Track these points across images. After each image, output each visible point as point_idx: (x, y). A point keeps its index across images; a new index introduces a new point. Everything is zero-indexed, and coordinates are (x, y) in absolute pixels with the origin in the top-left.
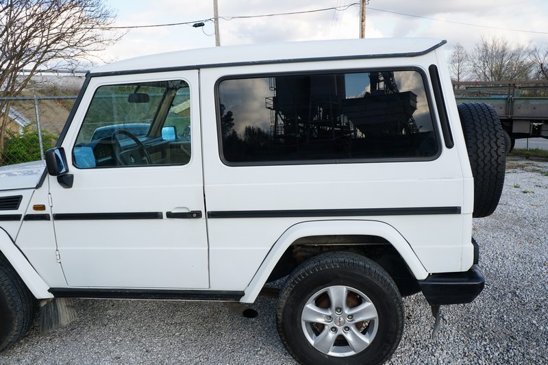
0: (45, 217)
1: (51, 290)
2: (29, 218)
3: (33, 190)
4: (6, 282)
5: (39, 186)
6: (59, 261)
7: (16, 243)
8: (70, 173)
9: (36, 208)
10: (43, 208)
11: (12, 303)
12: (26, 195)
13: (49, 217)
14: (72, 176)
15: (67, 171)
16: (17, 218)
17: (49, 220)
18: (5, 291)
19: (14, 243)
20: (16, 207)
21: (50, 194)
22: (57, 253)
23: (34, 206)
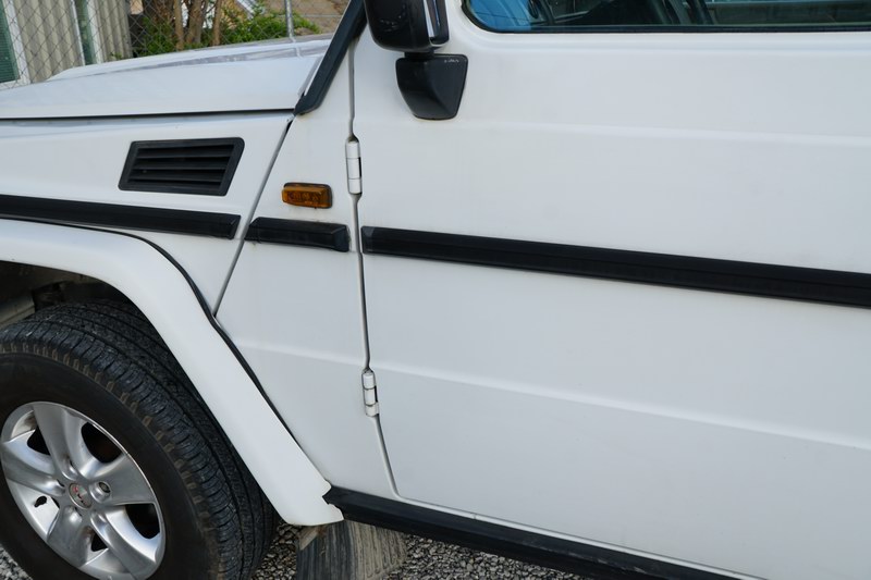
0: (330, 238)
1: (333, 498)
2: (266, 231)
3: (283, 120)
4: (188, 447)
5: (310, 102)
6: (372, 411)
7: (221, 318)
8: (449, 49)
9: (297, 194)
10: (320, 196)
11: (207, 514)
12: (257, 137)
13: (346, 239)
14: (461, 63)
15: (443, 37)
16: (220, 226)
17: (346, 249)
18: (184, 476)
19: (211, 315)
20: (219, 184)
21: (353, 138)
22: (368, 378)
23: (286, 185)
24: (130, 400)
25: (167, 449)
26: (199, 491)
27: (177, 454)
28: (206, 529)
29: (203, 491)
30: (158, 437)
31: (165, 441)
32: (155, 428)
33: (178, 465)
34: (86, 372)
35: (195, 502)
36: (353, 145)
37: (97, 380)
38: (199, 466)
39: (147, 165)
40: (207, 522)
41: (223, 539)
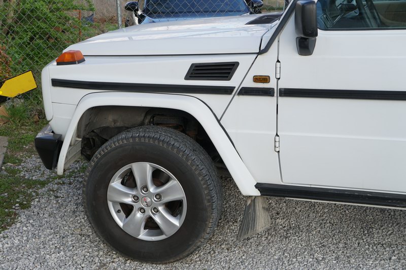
0: (268, 92)
1: (258, 186)
2: (245, 91)
3: (254, 56)
5: (265, 50)
6: (277, 150)
9: (257, 79)
10: (266, 79)
11: (209, 197)
12: (244, 62)
13: (274, 93)
14: (315, 39)
16: (227, 91)
17: (273, 95)
18: (202, 182)
19: (219, 121)
20: (227, 77)
21: (278, 61)
22: (277, 138)
23: (254, 76)
24: (183, 155)
25: (197, 173)
26: (207, 188)
27: (200, 174)
28: (208, 204)
29: (209, 188)
30: (194, 168)
31: (196, 169)
32: (192, 165)
33: (200, 178)
34: (165, 146)
35: (206, 193)
36: (278, 64)
37: (170, 149)
38: (208, 179)
39: (197, 71)
40: (209, 201)
41: (214, 208)
